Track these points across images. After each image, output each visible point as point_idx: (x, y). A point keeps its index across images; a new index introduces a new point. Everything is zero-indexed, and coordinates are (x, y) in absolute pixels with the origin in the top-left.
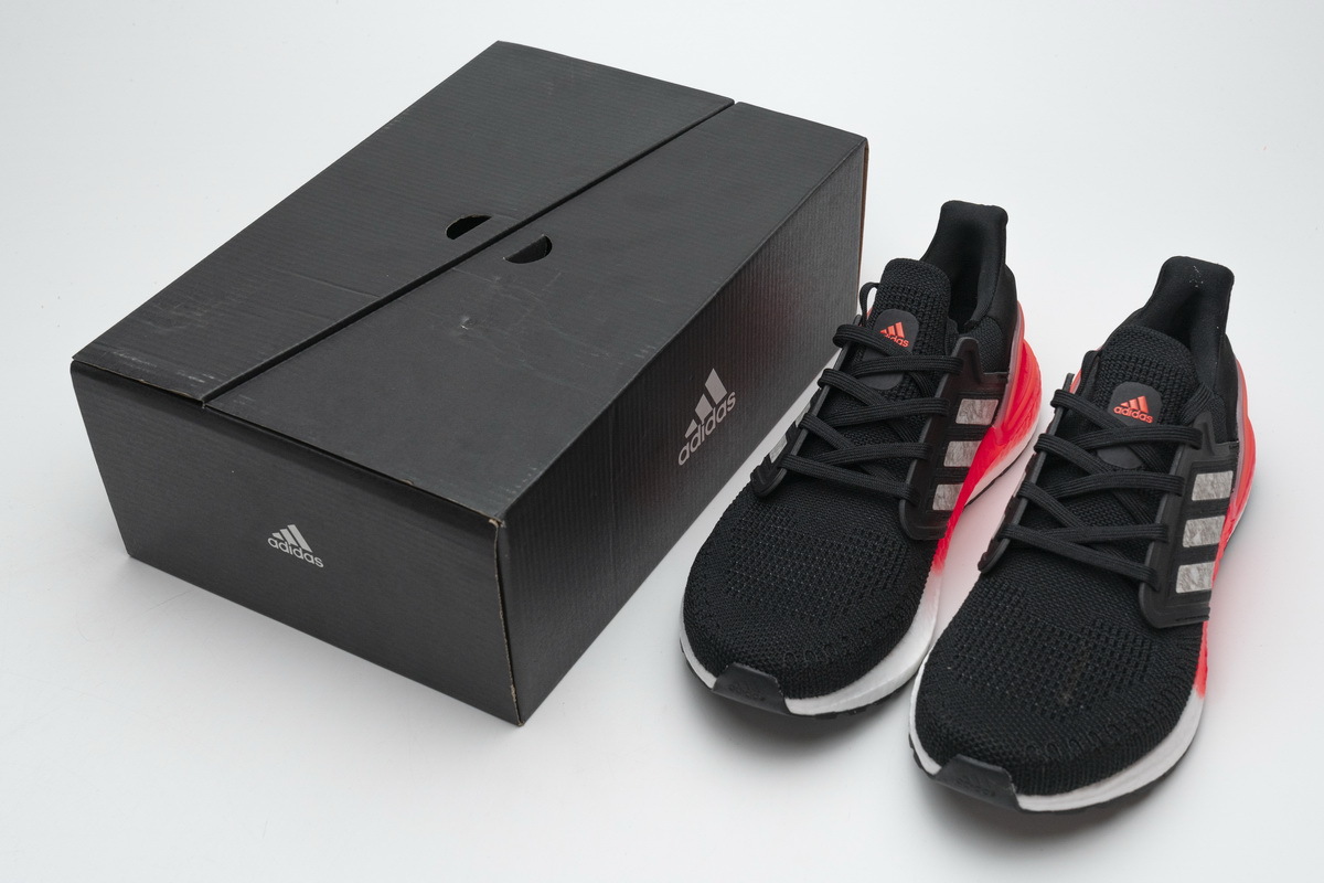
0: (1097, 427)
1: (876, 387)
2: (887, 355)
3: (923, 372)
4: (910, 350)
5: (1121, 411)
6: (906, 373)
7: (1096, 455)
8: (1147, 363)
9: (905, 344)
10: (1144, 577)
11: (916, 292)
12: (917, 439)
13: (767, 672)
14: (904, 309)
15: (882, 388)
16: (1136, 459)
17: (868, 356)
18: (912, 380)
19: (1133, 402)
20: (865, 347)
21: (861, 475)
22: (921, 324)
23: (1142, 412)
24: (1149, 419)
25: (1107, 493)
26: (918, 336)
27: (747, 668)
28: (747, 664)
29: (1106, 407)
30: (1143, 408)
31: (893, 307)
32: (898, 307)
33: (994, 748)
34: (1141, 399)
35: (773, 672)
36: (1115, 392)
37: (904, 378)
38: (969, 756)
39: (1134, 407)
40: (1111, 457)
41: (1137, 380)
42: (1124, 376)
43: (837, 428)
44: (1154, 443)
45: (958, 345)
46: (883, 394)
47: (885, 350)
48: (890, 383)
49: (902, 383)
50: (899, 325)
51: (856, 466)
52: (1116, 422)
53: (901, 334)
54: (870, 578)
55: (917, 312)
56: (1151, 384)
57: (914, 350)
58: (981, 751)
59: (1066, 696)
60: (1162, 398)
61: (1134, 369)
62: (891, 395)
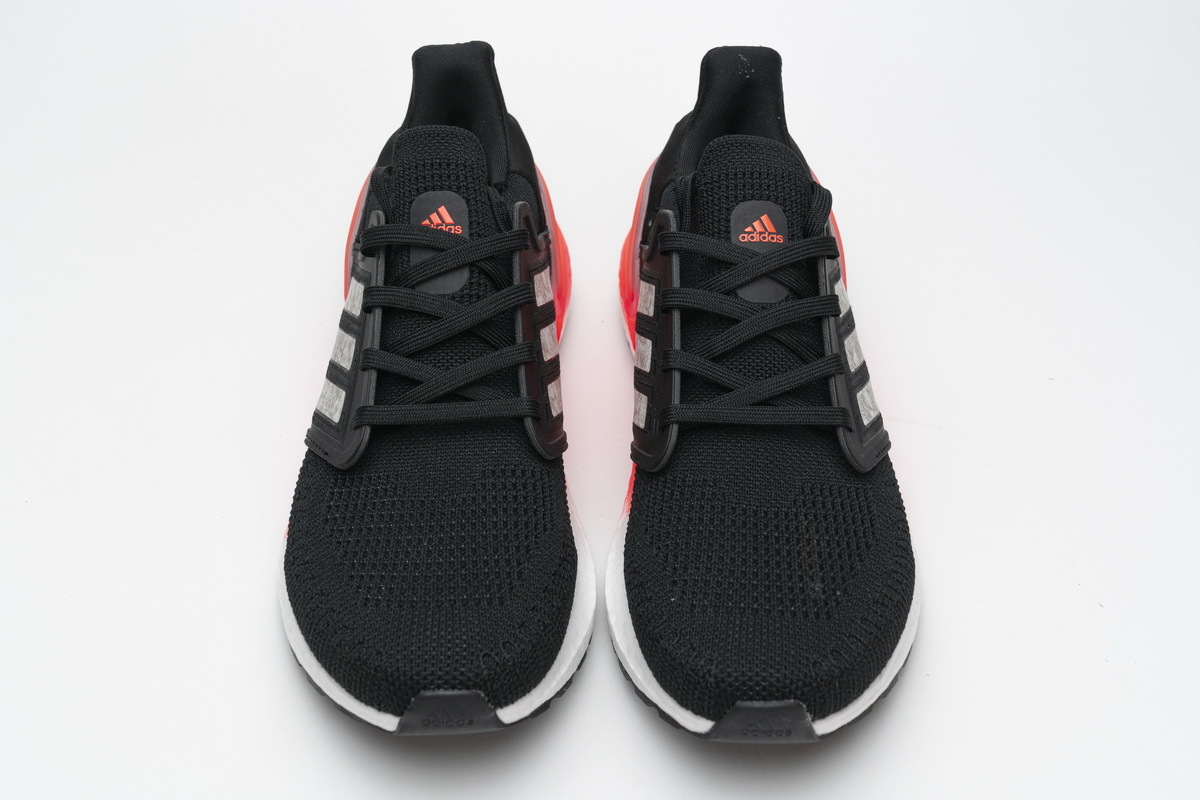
0: (728, 265)
1: (441, 292)
2: (442, 250)
3: (490, 258)
4: (467, 236)
5: (747, 238)
6: (472, 265)
7: (736, 296)
8: (756, 175)
9: (458, 230)
10: (838, 421)
11: (448, 165)
12: (513, 341)
13: (468, 688)
14: (442, 188)
15: (450, 291)
16: (780, 288)
17: (417, 258)
18: (482, 271)
19: (756, 224)
20: (407, 247)
21: (466, 404)
22: (468, 201)
23: (770, 234)
24: (779, 239)
25: (764, 336)
26: (470, 217)
27: (441, 692)
28: (439, 687)
29: (728, 239)
30: (770, 228)
31: (426, 190)
32: (434, 189)
33: (778, 680)
34: (764, 218)
35: (475, 686)
36: (732, 218)
37: (472, 272)
38: (751, 699)
39: (759, 229)
40: (753, 294)
41: (753, 197)
42: (736, 197)
43: (410, 356)
44: (793, 265)
45: (516, 214)
46: (453, 298)
47: (437, 243)
48: (457, 282)
49: (470, 278)
50: (443, 210)
51: (453, 396)
52: (747, 252)
53: (448, 219)
54: (526, 524)
55: (459, 188)
56: (768, 199)
57: (471, 235)
58: (764, 689)
59: (818, 587)
60: (785, 211)
61: (744, 186)
62: (463, 297)
